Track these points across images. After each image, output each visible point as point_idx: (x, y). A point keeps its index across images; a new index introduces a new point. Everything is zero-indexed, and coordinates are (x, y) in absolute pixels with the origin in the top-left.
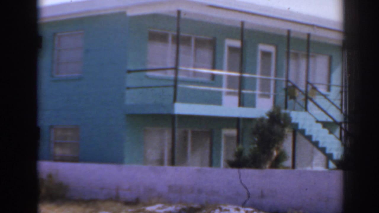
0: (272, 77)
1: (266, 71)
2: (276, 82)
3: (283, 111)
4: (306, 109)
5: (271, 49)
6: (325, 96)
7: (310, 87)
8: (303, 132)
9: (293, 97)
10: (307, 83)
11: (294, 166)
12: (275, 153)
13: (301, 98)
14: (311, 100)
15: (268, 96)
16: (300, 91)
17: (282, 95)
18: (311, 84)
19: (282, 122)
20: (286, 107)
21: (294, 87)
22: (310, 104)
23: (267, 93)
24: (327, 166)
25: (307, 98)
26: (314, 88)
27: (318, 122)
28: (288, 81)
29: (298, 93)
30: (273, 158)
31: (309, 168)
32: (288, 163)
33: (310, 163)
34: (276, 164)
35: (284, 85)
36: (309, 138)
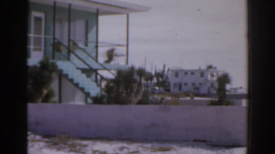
0: (43, 36)
1: (38, 31)
2: (45, 39)
3: (51, 61)
4: (69, 59)
5: (41, 15)
6: (84, 50)
7: (71, 43)
8: (66, 76)
9: (59, 51)
10: (69, 40)
11: (60, 101)
12: (45, 92)
13: (64, 51)
14: (73, 53)
15: (40, 50)
16: (64, 46)
17: (51, 48)
18: (73, 41)
19: (50, 69)
20: (53, 58)
21: (60, 43)
22: (72, 56)
23: (38, 47)
24: (86, 101)
25: (69, 51)
26: (75, 44)
27: (78, 68)
28: (54, 38)
29: (62, 48)
30: (44, 95)
31: (72, 103)
32: (56, 98)
33: (73, 99)
34: (47, 99)
35: (52, 42)
36: (71, 80)
